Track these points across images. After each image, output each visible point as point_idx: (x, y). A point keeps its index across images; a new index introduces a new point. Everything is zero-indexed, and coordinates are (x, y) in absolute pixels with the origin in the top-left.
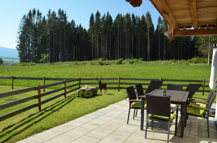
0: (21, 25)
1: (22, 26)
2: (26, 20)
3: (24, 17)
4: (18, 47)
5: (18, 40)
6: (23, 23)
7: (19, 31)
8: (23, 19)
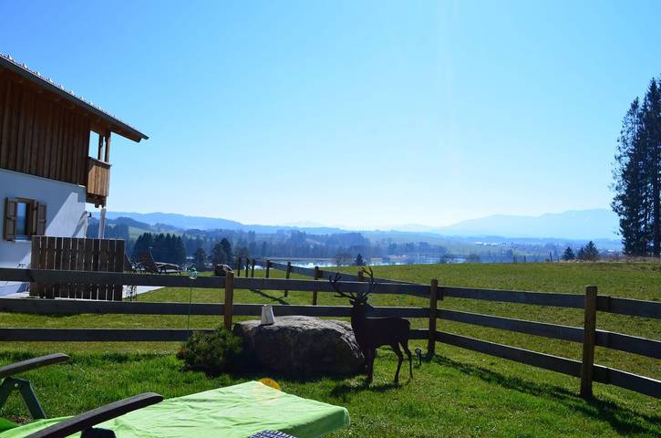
0: (624, 134)
1: (630, 135)
2: (640, 116)
3: (635, 106)
4: (619, 203)
5: (616, 182)
6: (630, 125)
7: (618, 154)
8: (631, 113)
